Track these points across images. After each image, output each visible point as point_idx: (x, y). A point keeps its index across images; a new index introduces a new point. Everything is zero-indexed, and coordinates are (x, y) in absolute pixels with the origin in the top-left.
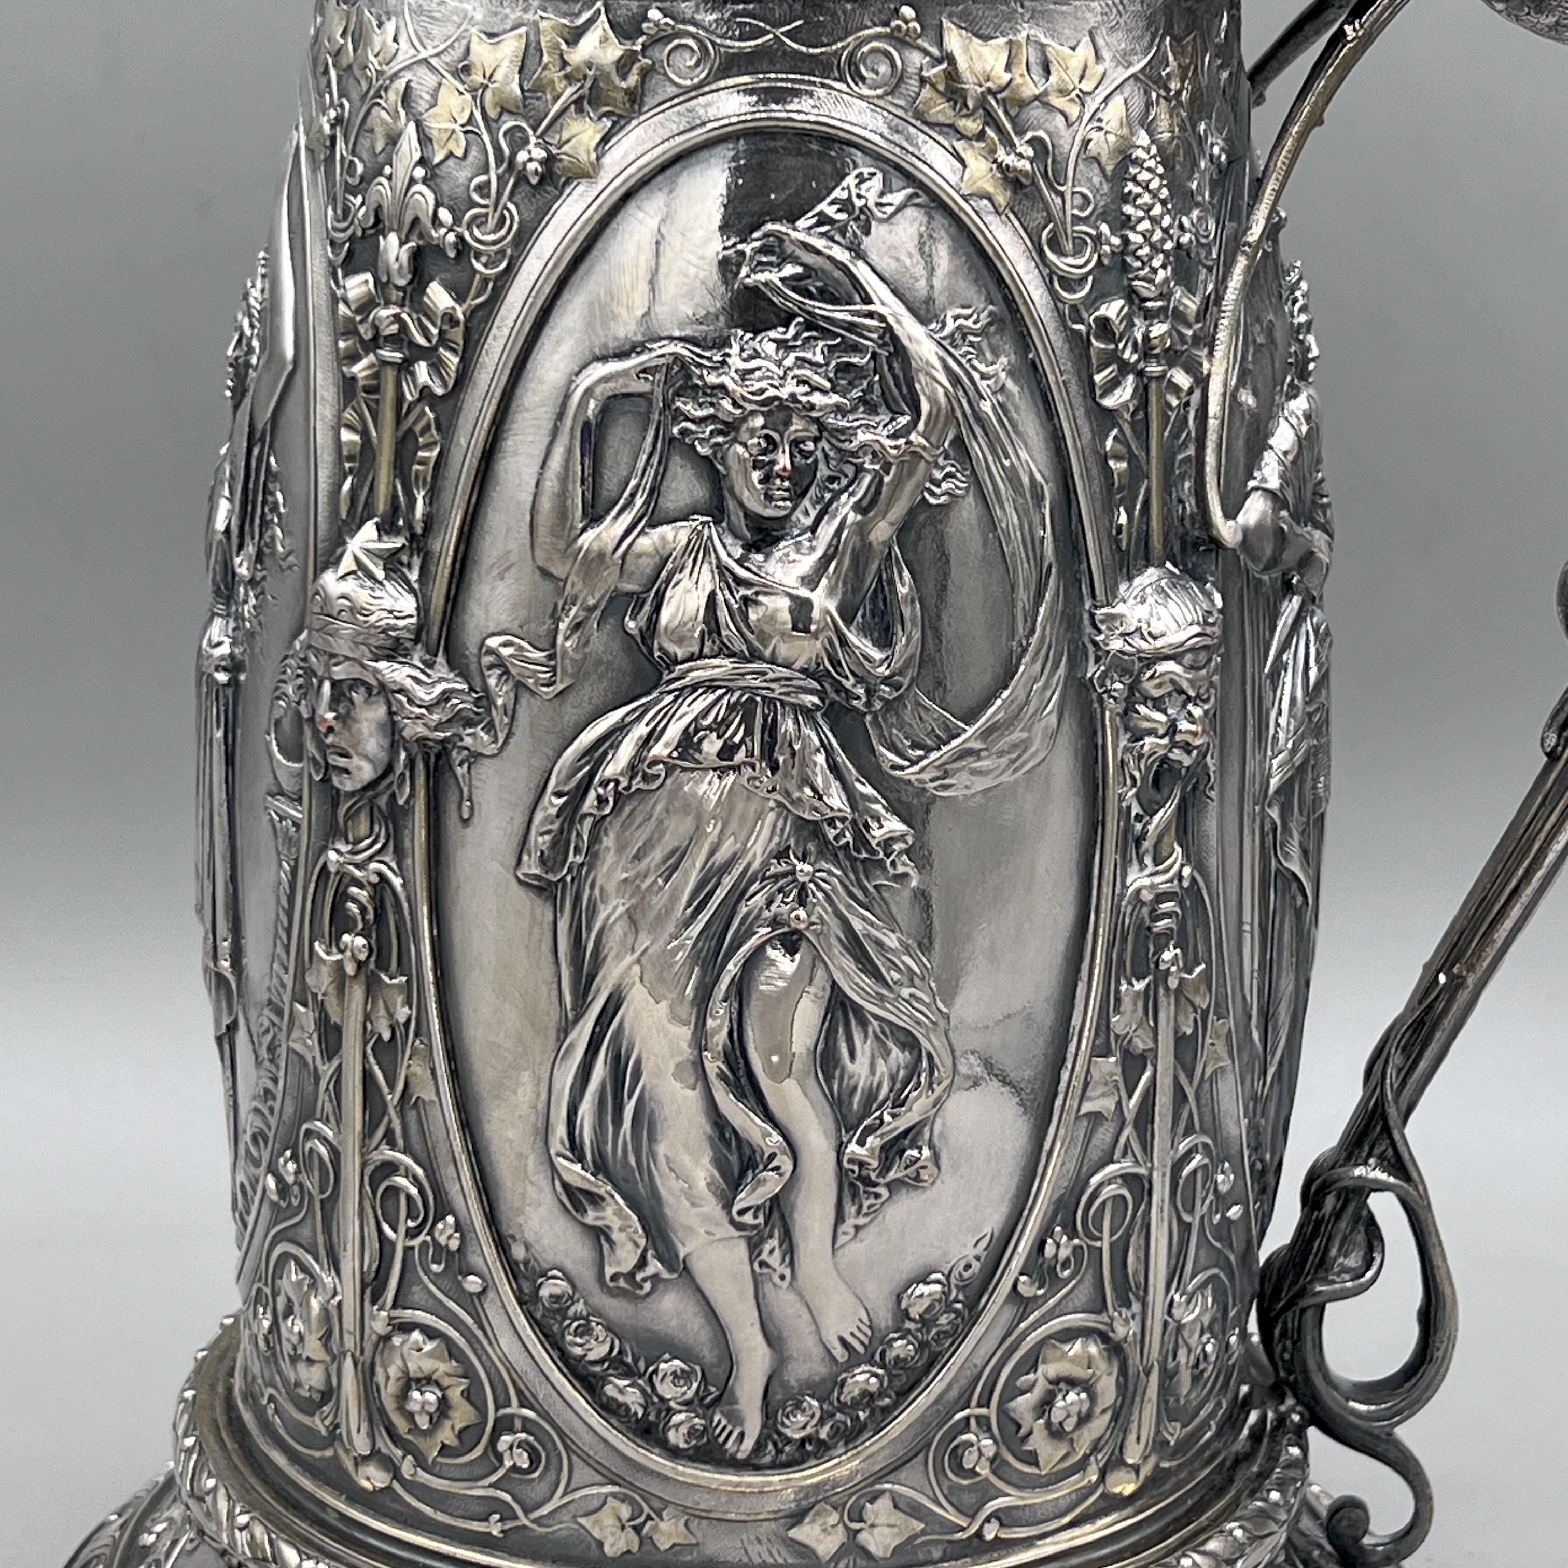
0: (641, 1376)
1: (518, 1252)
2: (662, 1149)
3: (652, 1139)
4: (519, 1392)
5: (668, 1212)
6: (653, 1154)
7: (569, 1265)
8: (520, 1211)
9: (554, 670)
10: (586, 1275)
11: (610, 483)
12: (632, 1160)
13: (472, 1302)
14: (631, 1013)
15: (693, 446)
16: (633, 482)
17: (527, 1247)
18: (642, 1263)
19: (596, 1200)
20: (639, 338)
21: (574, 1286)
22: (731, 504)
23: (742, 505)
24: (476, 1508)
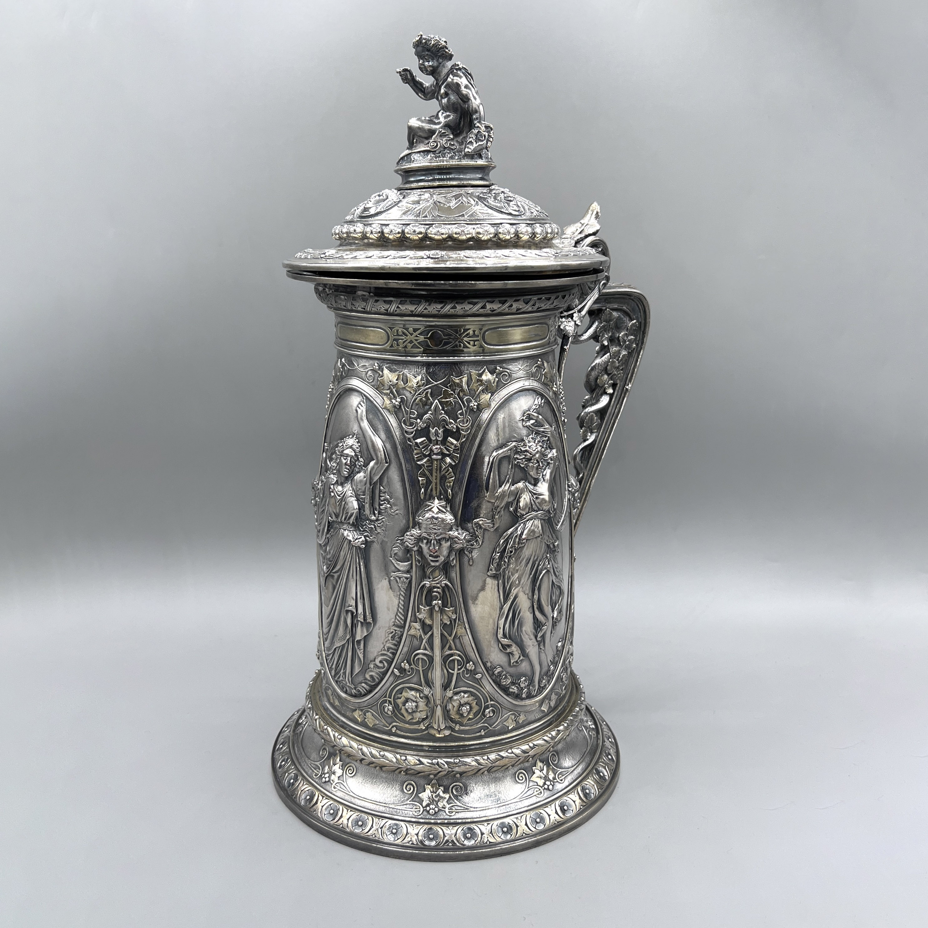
0: (517, 684)
1: (489, 664)
2: (524, 629)
3: (521, 627)
4: (490, 698)
5: (525, 643)
6: (521, 631)
7: (502, 663)
8: (489, 655)
9: (494, 524)
10: (506, 664)
11: (503, 478)
12: (517, 634)
13: (478, 681)
14: (520, 599)
15: (520, 466)
16: (508, 476)
17: (491, 663)
18: (520, 657)
19: (509, 646)
20: (505, 443)
21: (503, 668)
22: (529, 477)
23: (531, 476)
24: (477, 730)
